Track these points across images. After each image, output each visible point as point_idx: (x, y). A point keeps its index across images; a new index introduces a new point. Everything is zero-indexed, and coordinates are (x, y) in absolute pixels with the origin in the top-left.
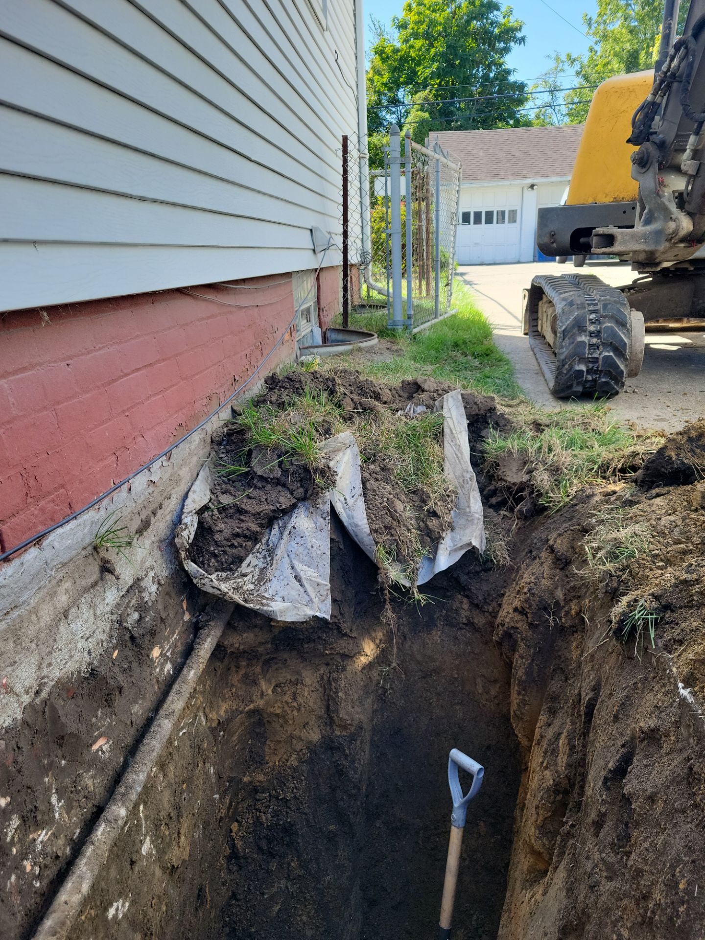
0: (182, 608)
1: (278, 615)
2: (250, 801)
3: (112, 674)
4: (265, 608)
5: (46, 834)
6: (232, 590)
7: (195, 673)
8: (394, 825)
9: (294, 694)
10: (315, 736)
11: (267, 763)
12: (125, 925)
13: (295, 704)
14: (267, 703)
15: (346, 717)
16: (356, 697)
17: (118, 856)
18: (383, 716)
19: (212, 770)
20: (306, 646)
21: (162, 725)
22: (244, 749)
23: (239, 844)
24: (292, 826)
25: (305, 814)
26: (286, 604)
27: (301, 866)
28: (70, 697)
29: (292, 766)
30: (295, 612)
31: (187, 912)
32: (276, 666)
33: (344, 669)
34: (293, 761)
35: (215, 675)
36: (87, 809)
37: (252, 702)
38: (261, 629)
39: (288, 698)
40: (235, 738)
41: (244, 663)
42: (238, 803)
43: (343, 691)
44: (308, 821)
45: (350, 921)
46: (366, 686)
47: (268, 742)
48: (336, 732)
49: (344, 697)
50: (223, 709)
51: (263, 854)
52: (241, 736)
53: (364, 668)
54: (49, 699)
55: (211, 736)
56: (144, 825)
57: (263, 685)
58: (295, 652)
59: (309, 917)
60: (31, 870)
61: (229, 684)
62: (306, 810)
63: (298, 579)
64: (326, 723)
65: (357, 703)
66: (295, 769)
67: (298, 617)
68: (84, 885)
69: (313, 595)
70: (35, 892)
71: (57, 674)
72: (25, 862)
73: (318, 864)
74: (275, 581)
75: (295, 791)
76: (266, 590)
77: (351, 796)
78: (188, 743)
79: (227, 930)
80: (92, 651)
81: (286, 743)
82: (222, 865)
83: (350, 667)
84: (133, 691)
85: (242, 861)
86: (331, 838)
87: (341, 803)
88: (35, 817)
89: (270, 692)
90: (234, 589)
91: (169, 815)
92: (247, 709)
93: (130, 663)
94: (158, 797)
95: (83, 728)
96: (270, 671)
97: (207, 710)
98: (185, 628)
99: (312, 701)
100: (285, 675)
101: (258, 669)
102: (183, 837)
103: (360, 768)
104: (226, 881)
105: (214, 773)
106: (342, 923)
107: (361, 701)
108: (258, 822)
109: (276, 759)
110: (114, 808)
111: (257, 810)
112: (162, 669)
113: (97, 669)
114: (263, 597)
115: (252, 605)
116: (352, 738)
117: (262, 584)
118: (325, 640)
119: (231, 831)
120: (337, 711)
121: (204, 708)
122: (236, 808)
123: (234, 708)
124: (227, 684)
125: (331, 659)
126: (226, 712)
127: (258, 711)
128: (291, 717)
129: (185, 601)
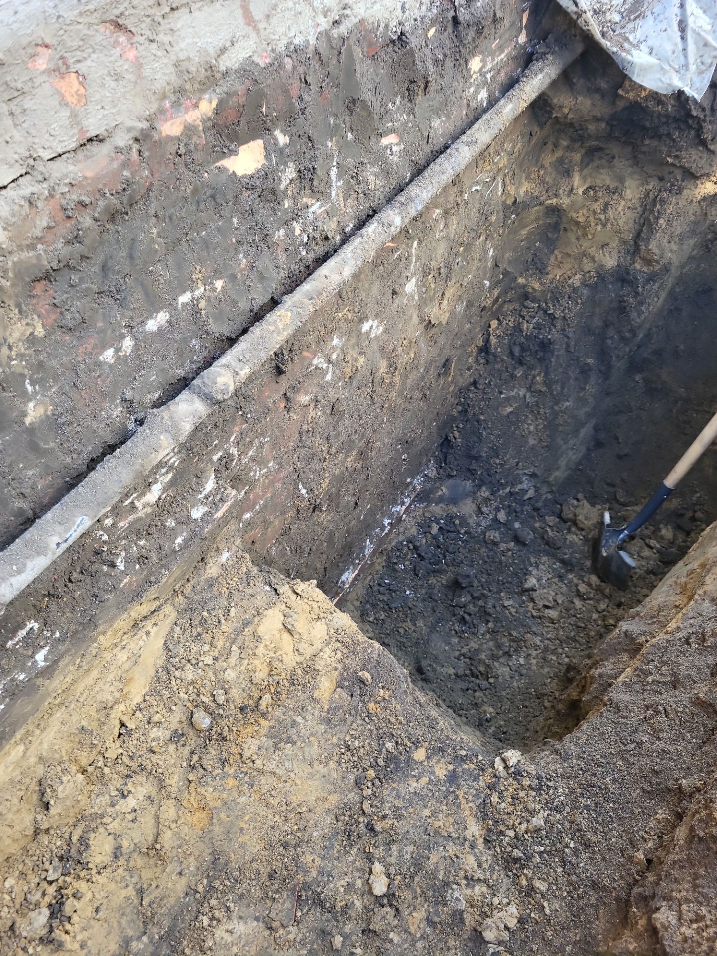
0: (521, 21)
1: (636, 72)
2: (517, 306)
3: (422, 55)
4: (624, 54)
5: (320, 208)
6: (591, 13)
7: (513, 109)
8: (654, 386)
9: (607, 205)
10: (610, 262)
11: (547, 274)
12: (375, 345)
13: (603, 217)
14: (572, 204)
15: (656, 251)
16: (678, 231)
17: (383, 277)
18: (698, 266)
19: (491, 253)
20: (647, 142)
21: (460, 150)
22: (528, 248)
23: (494, 340)
24: (551, 343)
25: (568, 337)
26: (652, 60)
27: (544, 383)
28: (371, 55)
29: (572, 286)
30: (658, 76)
31: (431, 372)
32: (599, 162)
33: (679, 192)
34: (576, 280)
35: (529, 141)
36: (365, 207)
37: (556, 196)
38: (603, 96)
39: (597, 206)
40: (524, 232)
41: (564, 143)
42: (505, 302)
43: (666, 219)
44: (568, 345)
45: (573, 449)
46: (696, 223)
47: (556, 252)
48: (636, 265)
49: (664, 226)
50: (523, 189)
51: (513, 359)
52: (531, 233)
53: (704, 199)
54: (347, 38)
55: (502, 213)
56: (413, 264)
57: (576, 180)
58: (629, 149)
59: (536, 429)
60: (300, 235)
61: (539, 163)
62: (570, 335)
63: (682, 27)
64: (628, 251)
65: (676, 240)
66: (575, 290)
67: (660, 84)
68: (346, 270)
69: (691, 58)
70: (300, 260)
71: (362, 11)
72: (295, 223)
73: (563, 388)
74: (650, 19)
75: (566, 311)
76: (634, 30)
77: (623, 339)
78: (478, 206)
79: (460, 408)
80: (407, 6)
81: (575, 259)
82: (472, 352)
83: (689, 191)
84: (439, 97)
85: (491, 357)
86: (585, 371)
87: (609, 341)
88: (311, 180)
89: (580, 191)
90: (595, 11)
91: (439, 269)
92: (549, 202)
93: (445, 55)
94: (434, 245)
95: (377, 106)
96: (590, 166)
97: (508, 179)
98: (515, 53)
99: (624, 219)
100: (605, 178)
101: (577, 157)
102: (445, 302)
103: (646, 314)
104: (471, 367)
105: (493, 257)
106: (564, 447)
107: (682, 237)
108: (518, 328)
109: (558, 273)
110: (390, 212)
111: (521, 316)
112: (476, 92)
113: (408, 35)
114: (627, 39)
115: (609, 44)
116: (652, 278)
117: (632, 17)
118: (674, 141)
119: (490, 326)
120: (648, 240)
121: (505, 176)
122: (501, 306)
123: (535, 194)
124: (537, 161)
125: (670, 173)
126: (526, 193)
127: (559, 210)
128: (593, 231)
129: (527, 13)
